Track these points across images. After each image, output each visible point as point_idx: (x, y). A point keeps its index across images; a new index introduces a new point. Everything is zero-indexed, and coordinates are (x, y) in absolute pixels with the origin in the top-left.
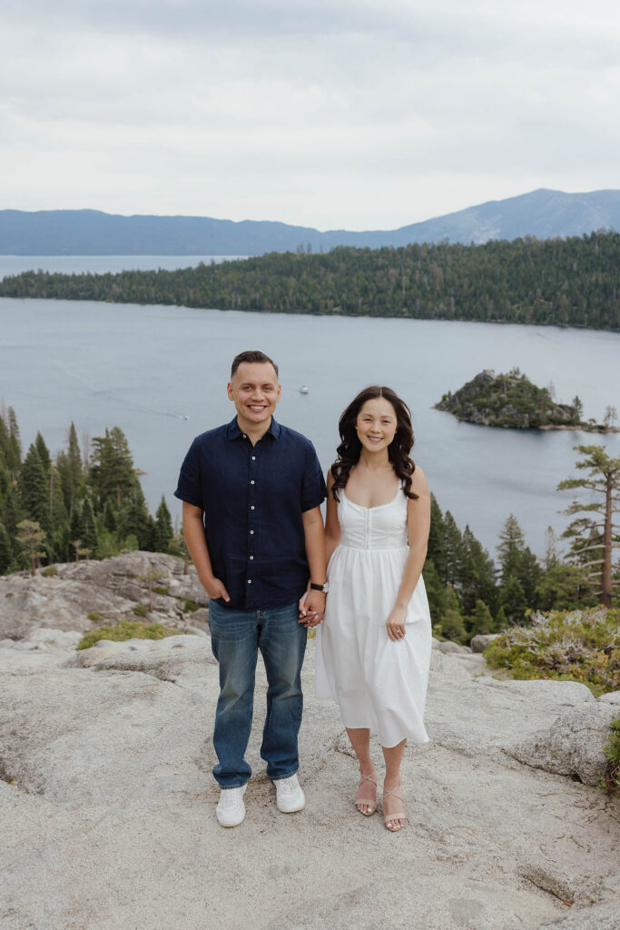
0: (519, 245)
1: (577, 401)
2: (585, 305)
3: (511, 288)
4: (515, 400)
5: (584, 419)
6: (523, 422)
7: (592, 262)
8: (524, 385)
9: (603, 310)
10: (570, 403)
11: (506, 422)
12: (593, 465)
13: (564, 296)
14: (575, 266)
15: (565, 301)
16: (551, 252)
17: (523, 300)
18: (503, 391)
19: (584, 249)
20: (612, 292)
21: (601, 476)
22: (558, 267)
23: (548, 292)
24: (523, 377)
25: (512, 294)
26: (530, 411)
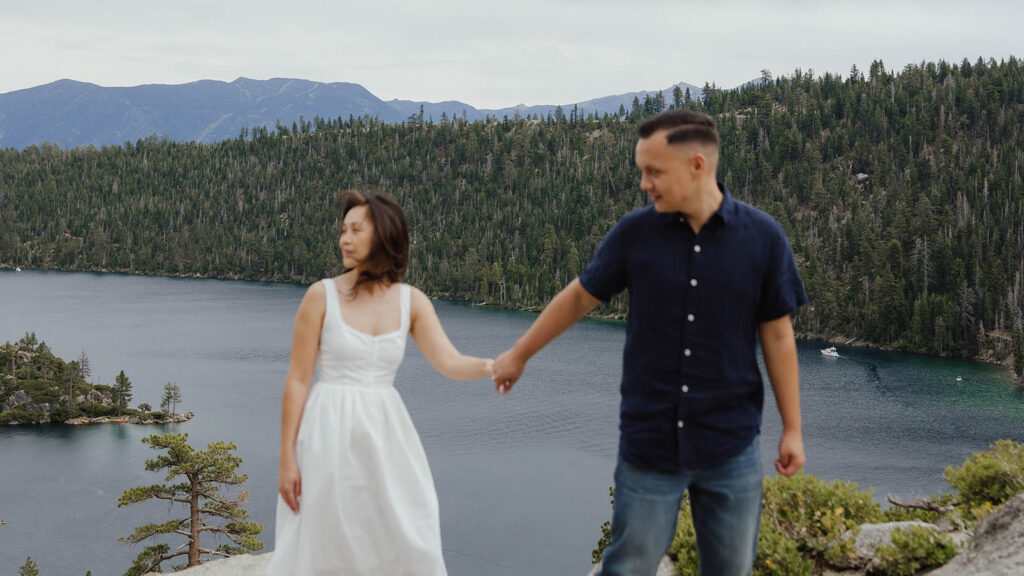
0: (33, 156)
1: (122, 379)
2: (130, 241)
3: (21, 217)
4: (29, 382)
5: (133, 405)
6: (41, 416)
7: (139, 181)
8: (42, 359)
9: (156, 248)
10: (112, 383)
11: (15, 418)
12: (171, 464)
13: (101, 229)
14: (115, 187)
15: (101, 235)
16: (80, 167)
17: (39, 235)
18: (10, 370)
19: (128, 164)
20: (168, 222)
21: (183, 479)
22: (91, 188)
23: (77, 223)
24: (42, 345)
25: (23, 226)
26: (52, 397)
